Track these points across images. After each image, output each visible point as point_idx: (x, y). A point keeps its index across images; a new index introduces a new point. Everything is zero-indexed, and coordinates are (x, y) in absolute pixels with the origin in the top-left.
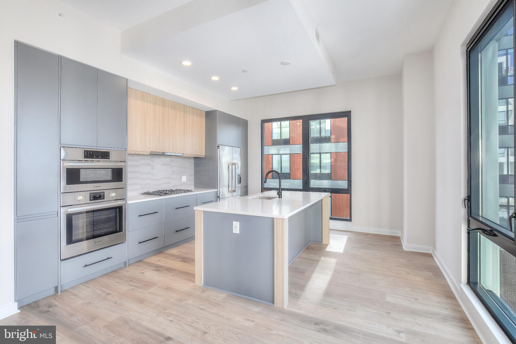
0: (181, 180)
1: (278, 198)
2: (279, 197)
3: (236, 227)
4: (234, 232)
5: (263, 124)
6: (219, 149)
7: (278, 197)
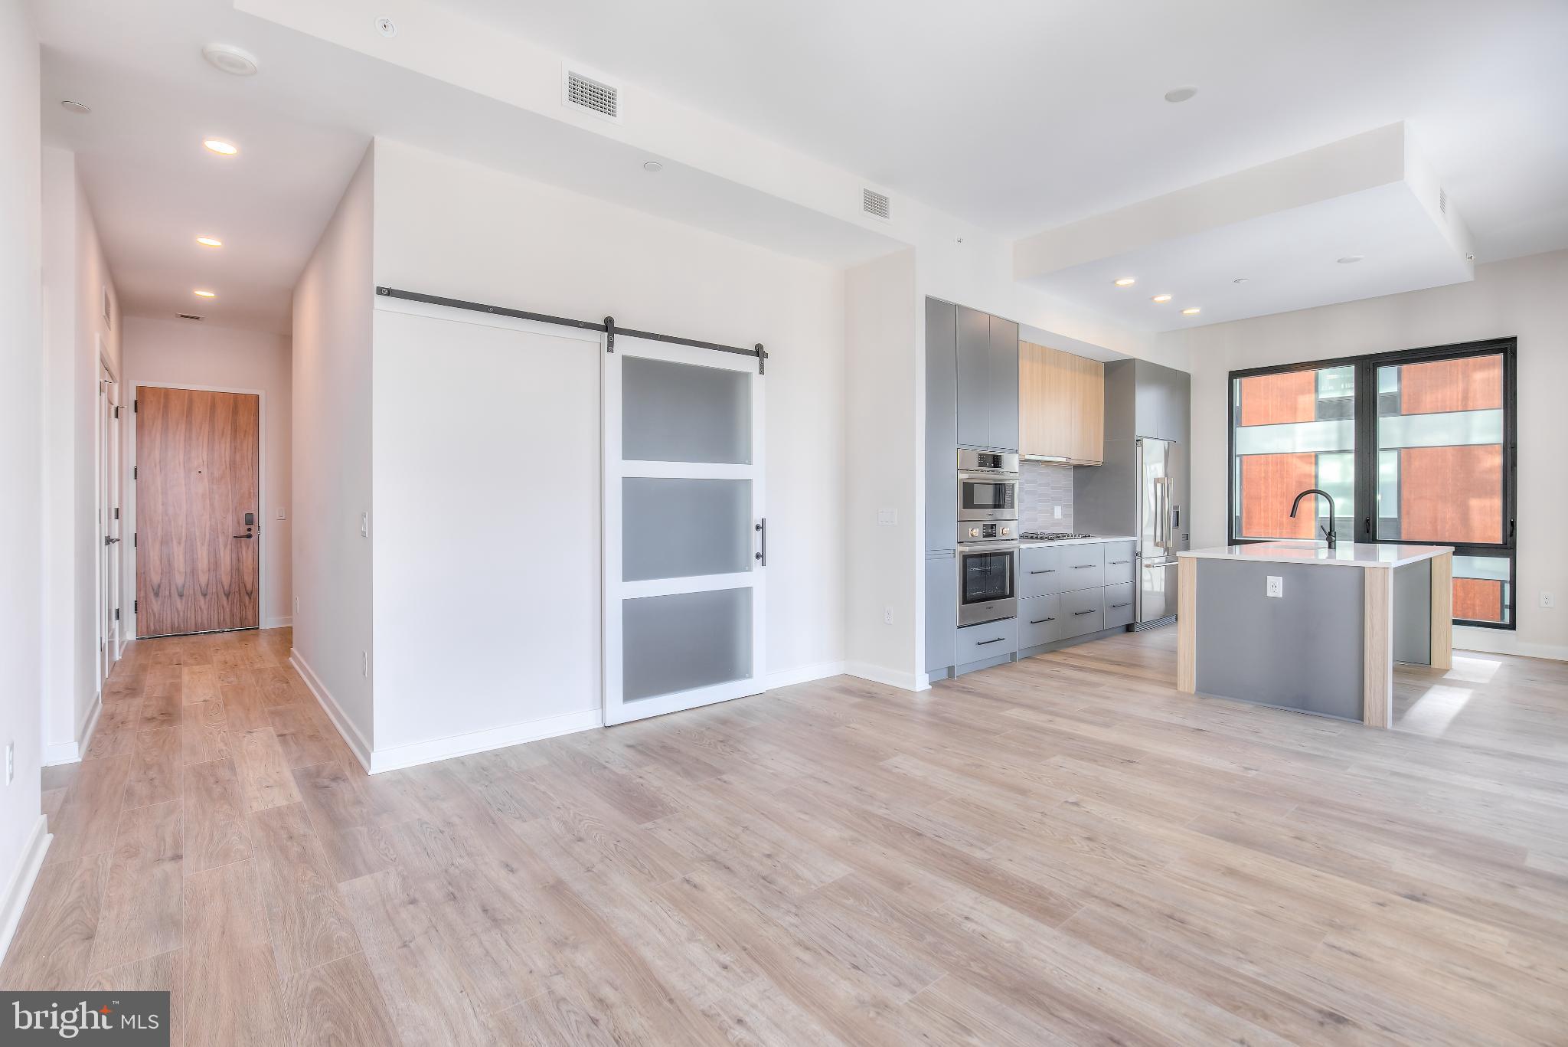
0: (1053, 514)
1: (1327, 549)
2: (1330, 547)
3: (1275, 587)
4: (1270, 594)
5: (1234, 380)
6: (1142, 446)
7: (1327, 546)
